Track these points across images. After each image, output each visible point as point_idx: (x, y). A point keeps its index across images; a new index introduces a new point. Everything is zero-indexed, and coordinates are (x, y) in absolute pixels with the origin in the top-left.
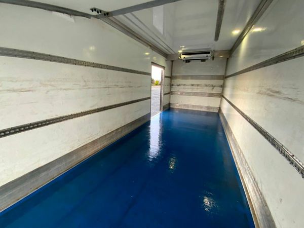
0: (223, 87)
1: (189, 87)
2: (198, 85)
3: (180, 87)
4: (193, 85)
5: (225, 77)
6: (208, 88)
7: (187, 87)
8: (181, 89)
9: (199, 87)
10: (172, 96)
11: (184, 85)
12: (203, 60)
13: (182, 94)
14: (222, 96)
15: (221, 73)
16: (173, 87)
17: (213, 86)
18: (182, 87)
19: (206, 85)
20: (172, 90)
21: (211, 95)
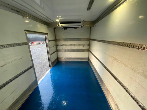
0: (89, 45)
1: (69, 46)
2: (74, 45)
3: (62, 46)
4: (71, 45)
5: (90, 40)
6: (80, 46)
7: (67, 46)
8: (64, 48)
9: (75, 46)
10: (58, 52)
11: (66, 45)
12: (76, 28)
13: (65, 51)
14: (89, 51)
15: (87, 37)
16: (58, 46)
17: (84, 45)
18: (64, 46)
19: (79, 45)
20: (58, 49)
21: (83, 51)
